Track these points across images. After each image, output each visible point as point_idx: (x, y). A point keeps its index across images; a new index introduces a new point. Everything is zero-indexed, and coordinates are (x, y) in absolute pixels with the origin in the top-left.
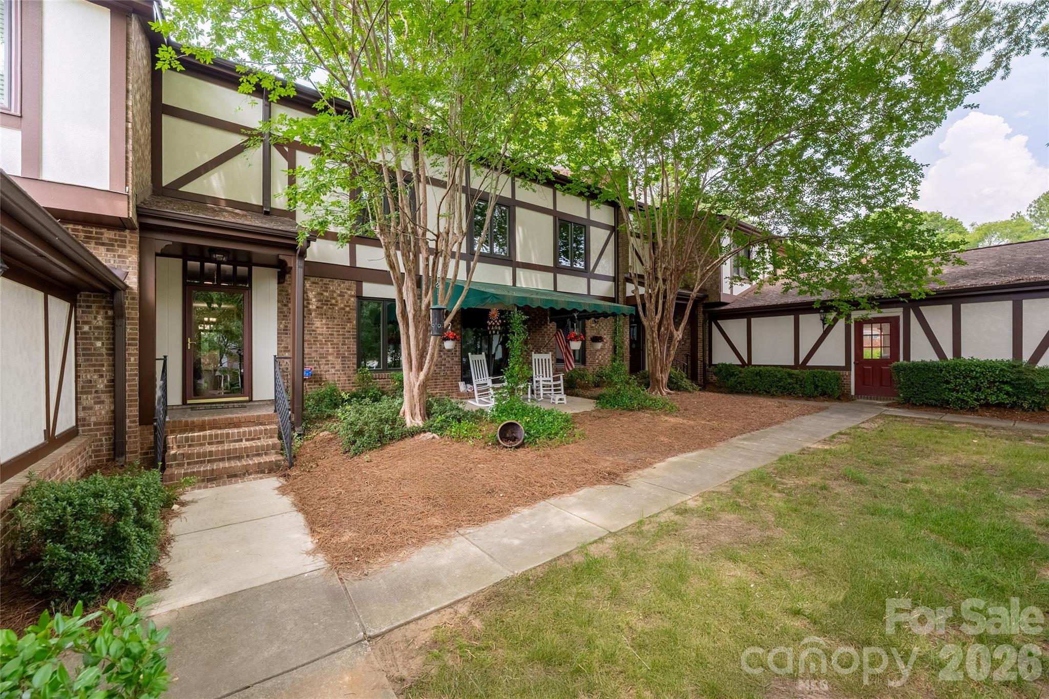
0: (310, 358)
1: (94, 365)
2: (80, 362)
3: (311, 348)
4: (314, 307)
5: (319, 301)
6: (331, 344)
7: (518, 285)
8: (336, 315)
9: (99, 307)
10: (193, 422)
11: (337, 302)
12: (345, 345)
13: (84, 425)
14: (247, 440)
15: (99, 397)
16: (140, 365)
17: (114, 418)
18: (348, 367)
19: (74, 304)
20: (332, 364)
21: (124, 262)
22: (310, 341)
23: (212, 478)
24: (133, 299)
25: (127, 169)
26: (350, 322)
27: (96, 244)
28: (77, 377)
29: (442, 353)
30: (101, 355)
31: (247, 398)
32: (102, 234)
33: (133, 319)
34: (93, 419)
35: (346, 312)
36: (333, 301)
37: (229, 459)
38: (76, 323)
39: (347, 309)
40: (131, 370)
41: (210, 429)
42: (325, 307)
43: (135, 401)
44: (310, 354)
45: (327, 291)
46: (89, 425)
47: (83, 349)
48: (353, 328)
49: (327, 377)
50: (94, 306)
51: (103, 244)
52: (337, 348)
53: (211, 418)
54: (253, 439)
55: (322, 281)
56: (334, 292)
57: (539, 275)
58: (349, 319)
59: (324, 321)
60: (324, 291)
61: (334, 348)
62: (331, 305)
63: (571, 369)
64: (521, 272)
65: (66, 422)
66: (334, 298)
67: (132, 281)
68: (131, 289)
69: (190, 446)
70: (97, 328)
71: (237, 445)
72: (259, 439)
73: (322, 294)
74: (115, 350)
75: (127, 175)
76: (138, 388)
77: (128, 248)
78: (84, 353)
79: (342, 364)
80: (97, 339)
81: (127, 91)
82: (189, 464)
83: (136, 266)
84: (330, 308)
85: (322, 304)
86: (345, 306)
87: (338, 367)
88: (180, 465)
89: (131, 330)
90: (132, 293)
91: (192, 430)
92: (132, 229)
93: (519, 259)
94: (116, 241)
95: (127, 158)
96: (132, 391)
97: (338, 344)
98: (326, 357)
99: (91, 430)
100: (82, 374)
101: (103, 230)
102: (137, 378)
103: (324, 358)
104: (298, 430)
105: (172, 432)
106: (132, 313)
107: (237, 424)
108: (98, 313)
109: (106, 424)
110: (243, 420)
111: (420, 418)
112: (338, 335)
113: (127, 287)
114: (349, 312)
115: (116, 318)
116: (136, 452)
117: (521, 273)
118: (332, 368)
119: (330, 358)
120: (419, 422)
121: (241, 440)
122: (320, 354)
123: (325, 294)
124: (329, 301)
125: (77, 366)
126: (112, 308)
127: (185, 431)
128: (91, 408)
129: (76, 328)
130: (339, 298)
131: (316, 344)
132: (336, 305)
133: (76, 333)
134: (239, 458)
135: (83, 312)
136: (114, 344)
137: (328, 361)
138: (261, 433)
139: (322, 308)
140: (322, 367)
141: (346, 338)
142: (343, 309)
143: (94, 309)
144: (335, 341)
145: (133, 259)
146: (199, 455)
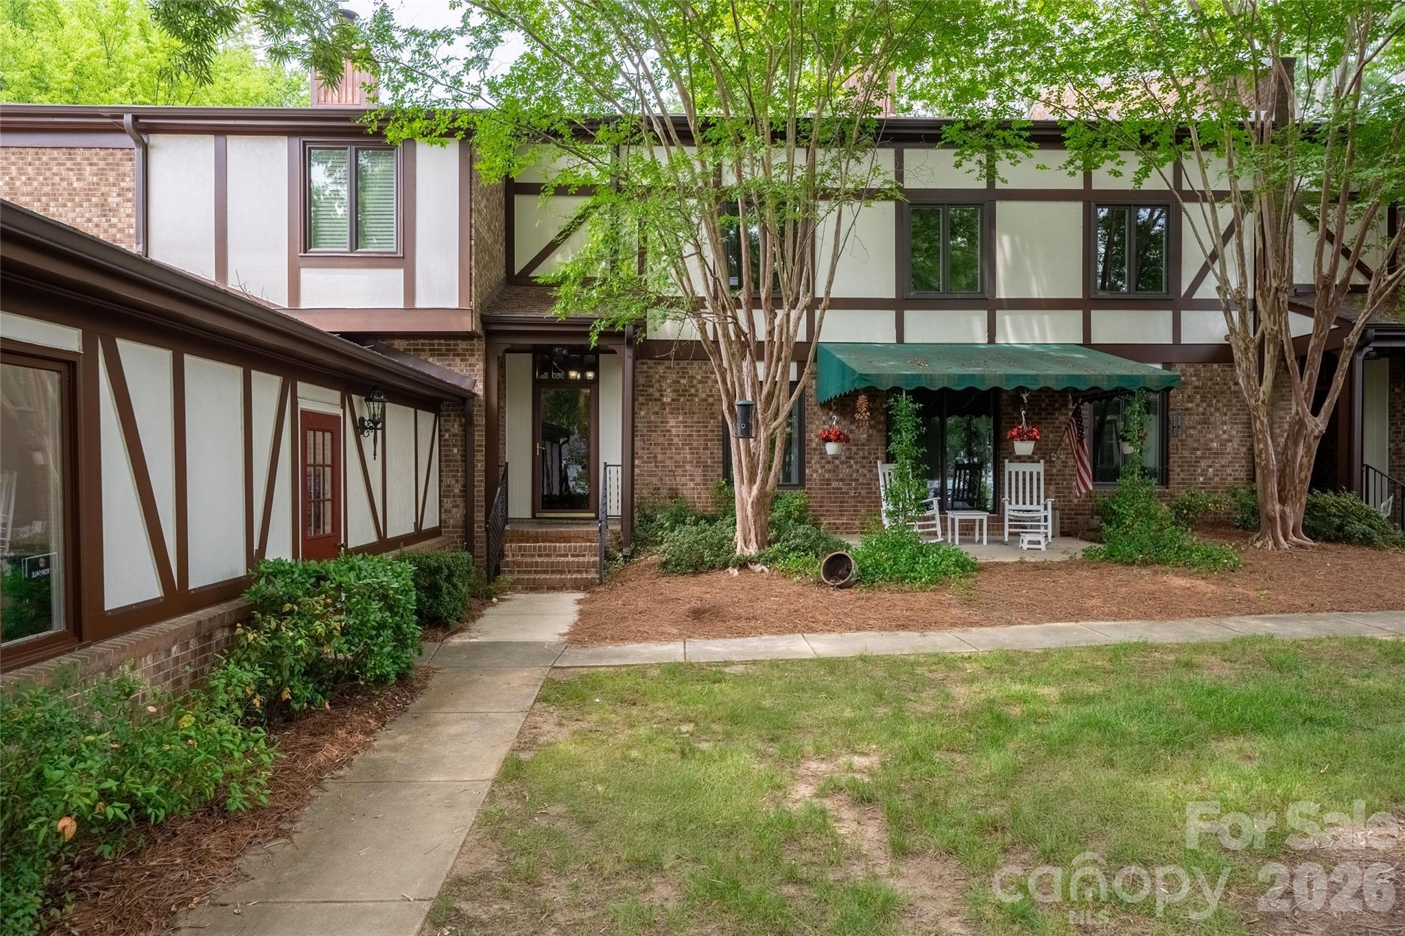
0: (663, 467)
1: (452, 471)
2: (443, 467)
3: (665, 453)
4: (669, 400)
5: (674, 391)
6: (690, 449)
7: (1000, 340)
8: (696, 409)
9: (455, 416)
10: (528, 533)
11: (697, 391)
12: (708, 449)
13: (445, 527)
14: (573, 556)
15: (455, 501)
16: (486, 470)
17: (465, 521)
18: (712, 480)
19: (438, 415)
20: (690, 475)
21: (473, 370)
22: (664, 444)
23: (534, 587)
24: (480, 406)
25: (471, 285)
26: (715, 418)
27: (454, 355)
28: (440, 481)
29: (852, 462)
30: (457, 461)
31: (593, 515)
32: (457, 345)
33: (480, 425)
34: (451, 522)
35: (708, 404)
36: (693, 391)
37: (553, 572)
38: (440, 430)
39: (711, 400)
40: (479, 476)
41: (543, 541)
42: (682, 399)
43: (482, 506)
44: (664, 462)
45: (684, 378)
46: (448, 527)
47: (445, 456)
48: (718, 427)
49: (685, 492)
50: (452, 414)
51: (458, 355)
52: (697, 453)
53: (544, 530)
54: (578, 556)
55: (678, 364)
56: (693, 377)
57: (1047, 317)
58: (713, 413)
59: (681, 418)
60: (681, 377)
61: (693, 453)
62: (690, 395)
63: (1084, 491)
64: (1007, 317)
65: (432, 520)
66: (693, 386)
67: (479, 389)
68: (478, 396)
69: (522, 555)
70: (455, 435)
71: (562, 559)
72: (584, 556)
73: (678, 382)
74: (467, 456)
75: (471, 290)
76: (483, 493)
77: (477, 357)
78: (445, 459)
79: (704, 475)
80: (455, 446)
81: (471, 210)
82: (518, 572)
83: (482, 373)
84: (688, 400)
85: (679, 395)
86: (708, 396)
87: (698, 480)
88: (511, 572)
89: (479, 437)
90: (479, 400)
91: (527, 541)
92: (479, 337)
93: (1002, 293)
94: (467, 350)
95: (471, 274)
96: (479, 496)
97: (698, 449)
98: (684, 467)
99: (450, 532)
100: (443, 479)
101: (459, 342)
102: (483, 484)
103: (680, 467)
104: (626, 551)
105: (511, 541)
106: (480, 420)
107: (566, 539)
108: (455, 421)
109: (460, 527)
110: (572, 535)
111: (755, 545)
112: (699, 436)
113: (475, 395)
114: (712, 405)
115: (468, 426)
116: (481, 557)
117: (1006, 319)
118: (691, 480)
119: (688, 467)
120: (752, 550)
121: (567, 555)
122: (676, 462)
123: (683, 381)
124: (687, 391)
125: (440, 471)
126: (464, 416)
127: (522, 541)
128: (450, 511)
129: (440, 436)
130: (700, 386)
131: (671, 449)
132: (696, 396)
133: (440, 441)
134: (562, 572)
135: (445, 421)
136: (465, 450)
137: (686, 471)
138: (585, 550)
139: (678, 400)
140: (678, 479)
141: (709, 440)
142: (705, 400)
143: (452, 418)
144: (695, 444)
145: (480, 366)
146: (527, 565)
